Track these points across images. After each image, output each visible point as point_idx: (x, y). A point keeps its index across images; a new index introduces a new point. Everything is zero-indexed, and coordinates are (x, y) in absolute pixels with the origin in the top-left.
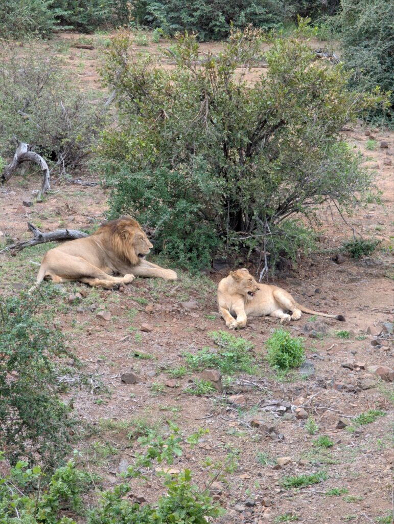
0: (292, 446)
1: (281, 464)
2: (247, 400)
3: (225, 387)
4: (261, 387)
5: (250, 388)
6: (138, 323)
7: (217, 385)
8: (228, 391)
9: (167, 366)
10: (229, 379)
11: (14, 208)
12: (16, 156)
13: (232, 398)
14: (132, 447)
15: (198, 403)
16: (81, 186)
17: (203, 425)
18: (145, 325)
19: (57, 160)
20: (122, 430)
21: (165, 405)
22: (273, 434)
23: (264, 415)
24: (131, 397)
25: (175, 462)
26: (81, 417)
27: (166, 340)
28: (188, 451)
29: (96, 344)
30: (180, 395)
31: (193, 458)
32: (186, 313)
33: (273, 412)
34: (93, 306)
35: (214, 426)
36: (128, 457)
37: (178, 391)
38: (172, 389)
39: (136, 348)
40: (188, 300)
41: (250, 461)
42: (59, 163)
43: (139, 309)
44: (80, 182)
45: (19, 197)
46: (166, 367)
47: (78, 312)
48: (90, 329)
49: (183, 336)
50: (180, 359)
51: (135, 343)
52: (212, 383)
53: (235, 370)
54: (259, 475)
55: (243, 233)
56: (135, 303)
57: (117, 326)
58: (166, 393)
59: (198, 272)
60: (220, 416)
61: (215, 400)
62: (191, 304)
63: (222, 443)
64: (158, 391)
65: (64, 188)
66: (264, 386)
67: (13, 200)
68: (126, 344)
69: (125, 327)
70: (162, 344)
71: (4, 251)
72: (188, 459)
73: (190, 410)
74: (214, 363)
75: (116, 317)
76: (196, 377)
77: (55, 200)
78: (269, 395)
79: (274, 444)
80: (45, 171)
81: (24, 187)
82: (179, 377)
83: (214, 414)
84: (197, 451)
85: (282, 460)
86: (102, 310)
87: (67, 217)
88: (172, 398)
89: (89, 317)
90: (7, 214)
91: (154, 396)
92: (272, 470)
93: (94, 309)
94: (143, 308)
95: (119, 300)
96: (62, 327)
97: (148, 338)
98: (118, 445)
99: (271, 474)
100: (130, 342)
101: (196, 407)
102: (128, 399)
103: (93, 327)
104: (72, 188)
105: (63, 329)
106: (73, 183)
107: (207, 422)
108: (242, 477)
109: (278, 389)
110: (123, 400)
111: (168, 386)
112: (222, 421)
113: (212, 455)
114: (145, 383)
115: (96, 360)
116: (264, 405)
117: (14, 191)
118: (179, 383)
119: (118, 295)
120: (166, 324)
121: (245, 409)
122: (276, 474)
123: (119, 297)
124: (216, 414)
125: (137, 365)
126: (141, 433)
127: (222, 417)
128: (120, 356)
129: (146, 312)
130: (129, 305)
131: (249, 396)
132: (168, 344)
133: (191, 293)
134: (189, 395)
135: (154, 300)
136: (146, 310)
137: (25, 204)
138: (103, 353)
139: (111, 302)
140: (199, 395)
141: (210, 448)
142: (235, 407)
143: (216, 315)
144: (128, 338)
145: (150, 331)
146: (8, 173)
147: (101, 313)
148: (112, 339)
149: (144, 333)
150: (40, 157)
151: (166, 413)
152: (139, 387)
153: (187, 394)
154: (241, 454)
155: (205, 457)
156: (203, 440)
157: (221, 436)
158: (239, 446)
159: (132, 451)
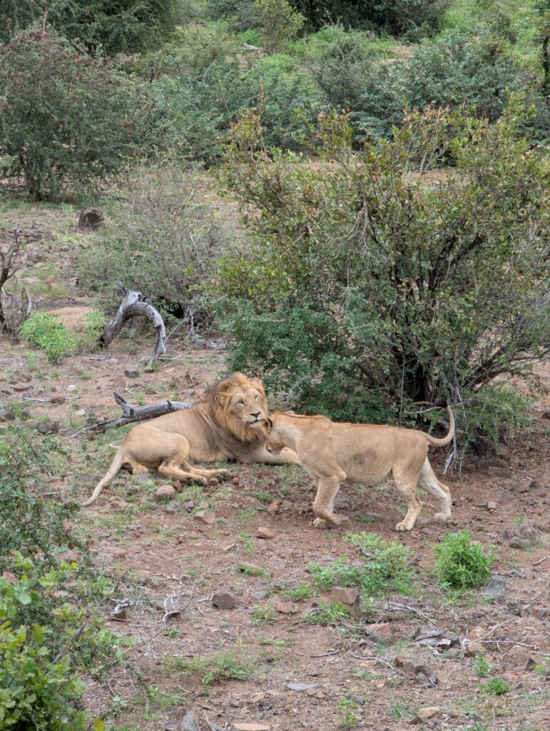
0: (447, 694)
1: (421, 717)
2: (394, 631)
3: (364, 613)
4: (420, 613)
5: (403, 615)
6: (255, 527)
7: (352, 610)
8: (369, 618)
9: (286, 585)
10: (370, 602)
11: (111, 380)
12: (121, 310)
13: (370, 628)
14: (208, 695)
15: (319, 634)
16: (214, 351)
17: (321, 665)
18: (263, 530)
19: (183, 317)
20: (195, 671)
21: (270, 638)
22: (421, 675)
23: (418, 652)
24: (222, 627)
25: (267, 715)
26: (140, 655)
27: (290, 551)
28: (290, 700)
29: (186, 555)
30: (297, 624)
31: (295, 710)
33: (431, 648)
34: (191, 504)
35: (337, 666)
36: (200, 708)
37: (295, 619)
38: (285, 616)
39: (244, 560)
41: (378, 713)
42: (186, 320)
43: (259, 508)
44: (214, 345)
45: (120, 366)
46: (283, 587)
47: (167, 512)
48: (181, 535)
49: (319, 544)
50: (307, 575)
51: (245, 555)
52: (344, 607)
53: (386, 591)
55: (427, 403)
56: (253, 500)
57: (222, 532)
58: (275, 621)
60: (350, 652)
61: (343, 630)
62: (339, 501)
63: (344, 689)
64: (264, 618)
65: (190, 353)
66: (424, 611)
67: (113, 370)
68: (231, 555)
69: (235, 533)
70: (283, 555)
71: (80, 434)
72: (287, 711)
73: (305, 644)
74: (355, 580)
75: (223, 519)
76: (323, 600)
77: (172, 369)
78: (430, 625)
79: (420, 690)
80: (159, 327)
81: (131, 353)
82: (299, 600)
83: (340, 649)
84: (304, 700)
85: (426, 711)
86: (203, 509)
87: (185, 391)
88: (283, 629)
89: (183, 520)
90: (99, 388)
91: (256, 626)
92: (407, 725)
93: (191, 508)
94: (265, 507)
95: (230, 495)
96: (141, 533)
97: (264, 547)
98: (187, 692)
100: (238, 552)
101: (315, 640)
102: (216, 629)
103: (186, 533)
104: (202, 354)
105: (142, 536)
106: (205, 347)
107: (328, 660)
109: (446, 616)
110: (209, 631)
111: (281, 612)
112: (351, 659)
113: (325, 706)
114: (246, 608)
115: (181, 576)
116: (420, 637)
117: (116, 358)
118: (297, 608)
119: (230, 489)
120: (296, 529)
121: (390, 643)
123: (231, 492)
124: (343, 649)
125: (239, 583)
126: (224, 676)
127: (352, 653)
128: (218, 572)
129: (268, 513)
130: (244, 502)
131: (400, 625)
132: (293, 555)
134: (310, 624)
135: (283, 496)
136: (269, 510)
137: (127, 373)
138: (194, 568)
139: (218, 499)
140: (324, 625)
141: (323, 696)
142: (374, 639)
143: (374, 516)
144: (235, 547)
145: (270, 538)
146: (109, 334)
147: (200, 514)
148: (212, 548)
149: (261, 540)
150: (156, 312)
151: (268, 649)
152: (238, 614)
153: (307, 623)
154: (367, 703)
155: (314, 708)
156: (316, 685)
157: (343, 680)
158: (368, 693)
159: (206, 701)
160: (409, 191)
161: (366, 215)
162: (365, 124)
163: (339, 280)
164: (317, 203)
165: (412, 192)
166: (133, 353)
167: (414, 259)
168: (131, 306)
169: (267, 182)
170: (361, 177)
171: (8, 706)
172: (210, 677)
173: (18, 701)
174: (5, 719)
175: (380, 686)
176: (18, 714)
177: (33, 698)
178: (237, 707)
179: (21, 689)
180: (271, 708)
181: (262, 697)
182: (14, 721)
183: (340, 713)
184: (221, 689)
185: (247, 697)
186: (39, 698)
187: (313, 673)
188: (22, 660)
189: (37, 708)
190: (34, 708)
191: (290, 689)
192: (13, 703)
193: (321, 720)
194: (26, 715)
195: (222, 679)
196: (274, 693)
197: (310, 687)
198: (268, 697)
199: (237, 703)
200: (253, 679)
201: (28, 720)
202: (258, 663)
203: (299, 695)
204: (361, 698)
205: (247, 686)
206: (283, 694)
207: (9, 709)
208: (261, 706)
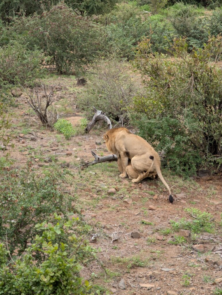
1: (216, 282)
2: (205, 247)
3: (192, 240)
4: (215, 240)
5: (208, 241)
6: (148, 205)
7: (188, 239)
8: (195, 242)
9: (161, 229)
10: (195, 236)
11: (90, 146)
12: (94, 118)
13: (195, 246)
14: (129, 273)
15: (174, 249)
17: (175, 261)
18: (151, 206)
19: (119, 121)
20: (124, 263)
21: (154, 250)
22: (216, 265)
23: (214, 256)
24: (135, 245)
25: (153, 281)
26: (102, 256)
27: (162, 215)
28: (162, 275)
29: (120, 216)
30: (165, 244)
31: (165, 279)
32: (178, 200)
33: (220, 254)
34: (122, 196)
35: (182, 261)
36: (126, 278)
37: (164, 242)
38: (160, 241)
39: (144, 219)
40: (180, 193)
41: (199, 280)
42: (120, 122)
43: (149, 198)
44: (132, 132)
45: (94, 141)
46: (159, 229)
47: (113, 199)
48: (118, 208)
49: (174, 212)
50: (169, 225)
51: (144, 216)
52: (184, 238)
53: (201, 231)
54: (202, 288)
55: (218, 155)
56: (147, 194)
57: (135, 207)
58: (157, 243)
59: (188, 178)
60: (187, 256)
61: (184, 247)
62: (182, 195)
63: (184, 271)
64: (152, 242)
66: (217, 240)
67: (91, 142)
68: (138, 216)
69: (140, 207)
70: (159, 217)
71: (78, 168)
72: (162, 279)
73: (168, 252)
74: (189, 227)
75: (135, 202)
76: (176, 235)
78: (219, 245)
79: (215, 271)
80: (109, 125)
81: (98, 135)
82: (166, 235)
83: (183, 255)
84: (168, 275)
85: (218, 280)
86: (127, 198)
88: (160, 246)
89: (119, 202)
90: (85, 149)
91: (149, 245)
92: (210, 285)
93: (122, 198)
94: (152, 197)
95: (138, 192)
96: (102, 207)
97: (152, 214)
98: (121, 271)
99: (209, 288)
100: (141, 215)
101: (172, 251)
102: (133, 246)
103: (120, 208)
105: (103, 209)
107: (178, 259)
108: (191, 289)
110: (130, 247)
111: (158, 240)
112: (187, 259)
113: (177, 277)
114: (145, 238)
115: (119, 225)
116: (215, 250)
117: (92, 137)
118: (165, 238)
119: (138, 190)
120: (165, 206)
121: (203, 252)
122: (212, 287)
123: (138, 191)
125: (142, 228)
126: (136, 265)
127: (188, 256)
128: (133, 223)
129: (153, 200)
130: (143, 195)
131: (207, 245)
132: (163, 217)
133: (182, 189)
134: (171, 244)
135: (159, 193)
136: (154, 198)
137: (96, 143)
138: (124, 222)
139: (133, 194)
140: (176, 245)
141: (176, 273)
142: (196, 251)
143: (196, 201)
144: (140, 213)
145: (154, 210)
146: (89, 128)
147: (126, 200)
148: (131, 214)
149: (150, 211)
150: (108, 119)
151: (154, 254)
152: (142, 240)
153: (170, 244)
154: (194, 276)
155: (172, 278)
156: (173, 269)
157: (184, 267)
158: (194, 272)
159: (129, 275)
160: (211, 69)
161: (193, 79)
162: (192, 42)
163: (182, 105)
164: (173, 75)
165: (212, 70)
166: (99, 135)
167: (212, 97)
168: (98, 116)
169: (153, 66)
170: (191, 64)
171: (51, 275)
172: (130, 265)
173: (55, 273)
174: (50, 280)
175: (199, 270)
176: (55, 278)
177: (61, 272)
178: (141, 277)
179: (56, 268)
180: (155, 278)
181: (151, 274)
182: (53, 281)
183: (183, 280)
184: (135, 270)
185: (145, 273)
186: (63, 272)
187: (172, 264)
188: (56, 257)
189: (63, 276)
190: (61, 276)
191: (162, 271)
192: (53, 274)
193: (175, 283)
194: (58, 279)
195: (135, 266)
196: (156, 272)
197: (171, 270)
198: (154, 273)
199: (141, 276)
200: (147, 266)
201: (59, 281)
202: (150, 260)
203: (166, 273)
204: (191, 274)
205: (145, 269)
206: (160, 273)
207: (51, 276)
208: (151, 277)
